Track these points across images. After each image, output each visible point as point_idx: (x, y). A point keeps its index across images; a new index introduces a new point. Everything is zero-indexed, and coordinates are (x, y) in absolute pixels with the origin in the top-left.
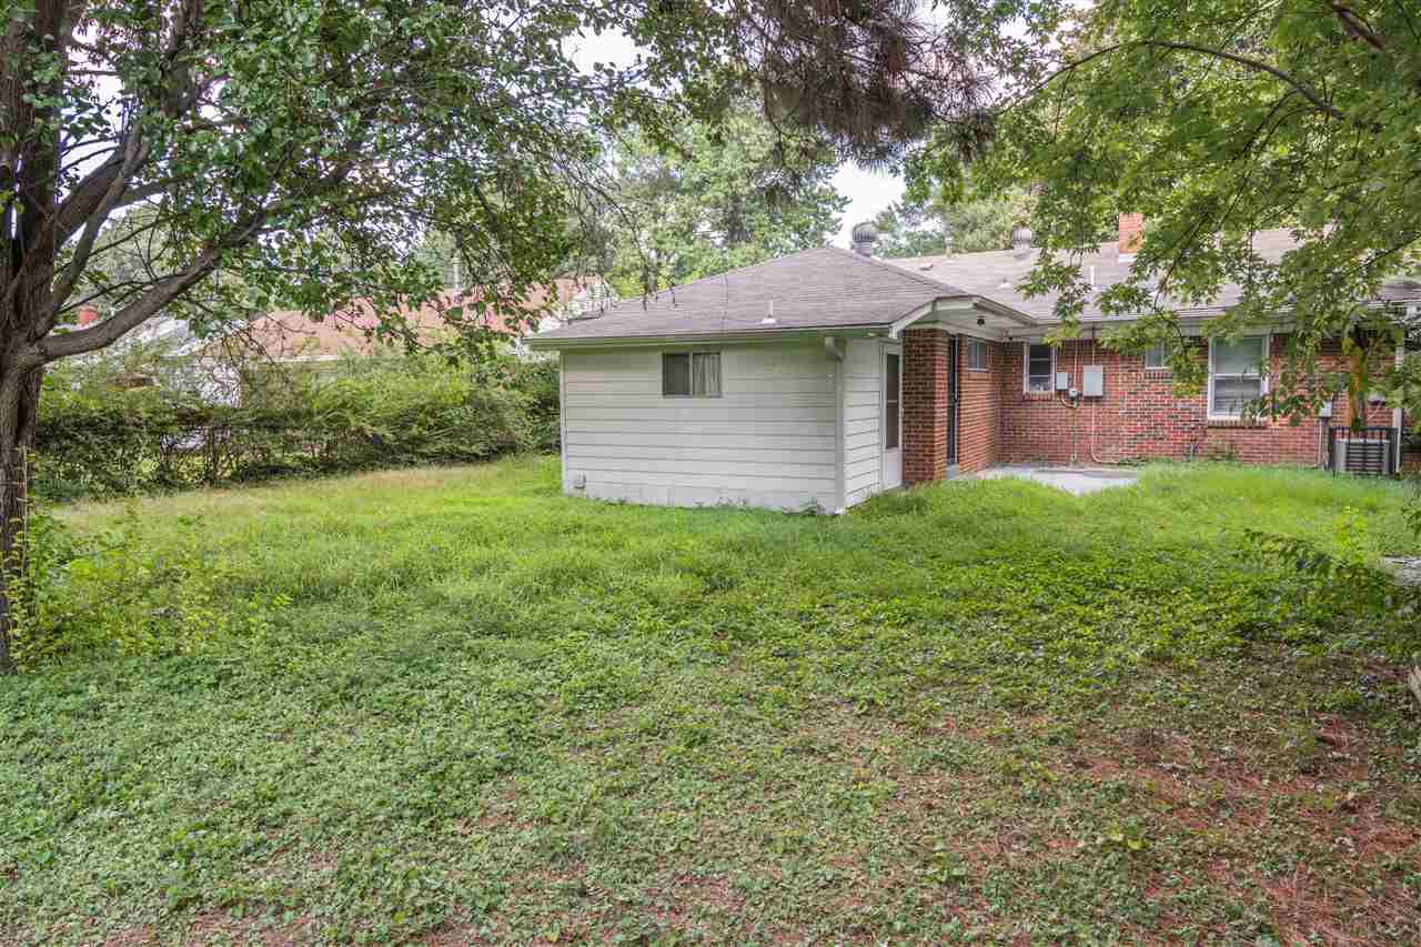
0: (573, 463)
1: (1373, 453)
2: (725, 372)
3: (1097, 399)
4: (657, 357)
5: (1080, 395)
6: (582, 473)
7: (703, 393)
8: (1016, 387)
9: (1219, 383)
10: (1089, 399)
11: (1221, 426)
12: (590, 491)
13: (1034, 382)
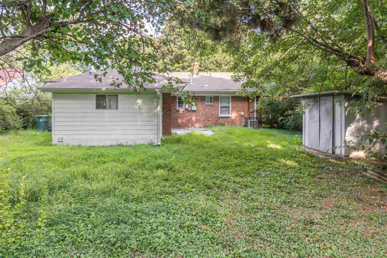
0: (57, 133)
1: (255, 122)
2: (119, 102)
3: (195, 111)
4: (94, 96)
5: (191, 110)
6: (61, 136)
7: (110, 108)
8: (175, 108)
9: (221, 107)
10: (193, 111)
11: (222, 118)
12: (66, 142)
13: (179, 106)
